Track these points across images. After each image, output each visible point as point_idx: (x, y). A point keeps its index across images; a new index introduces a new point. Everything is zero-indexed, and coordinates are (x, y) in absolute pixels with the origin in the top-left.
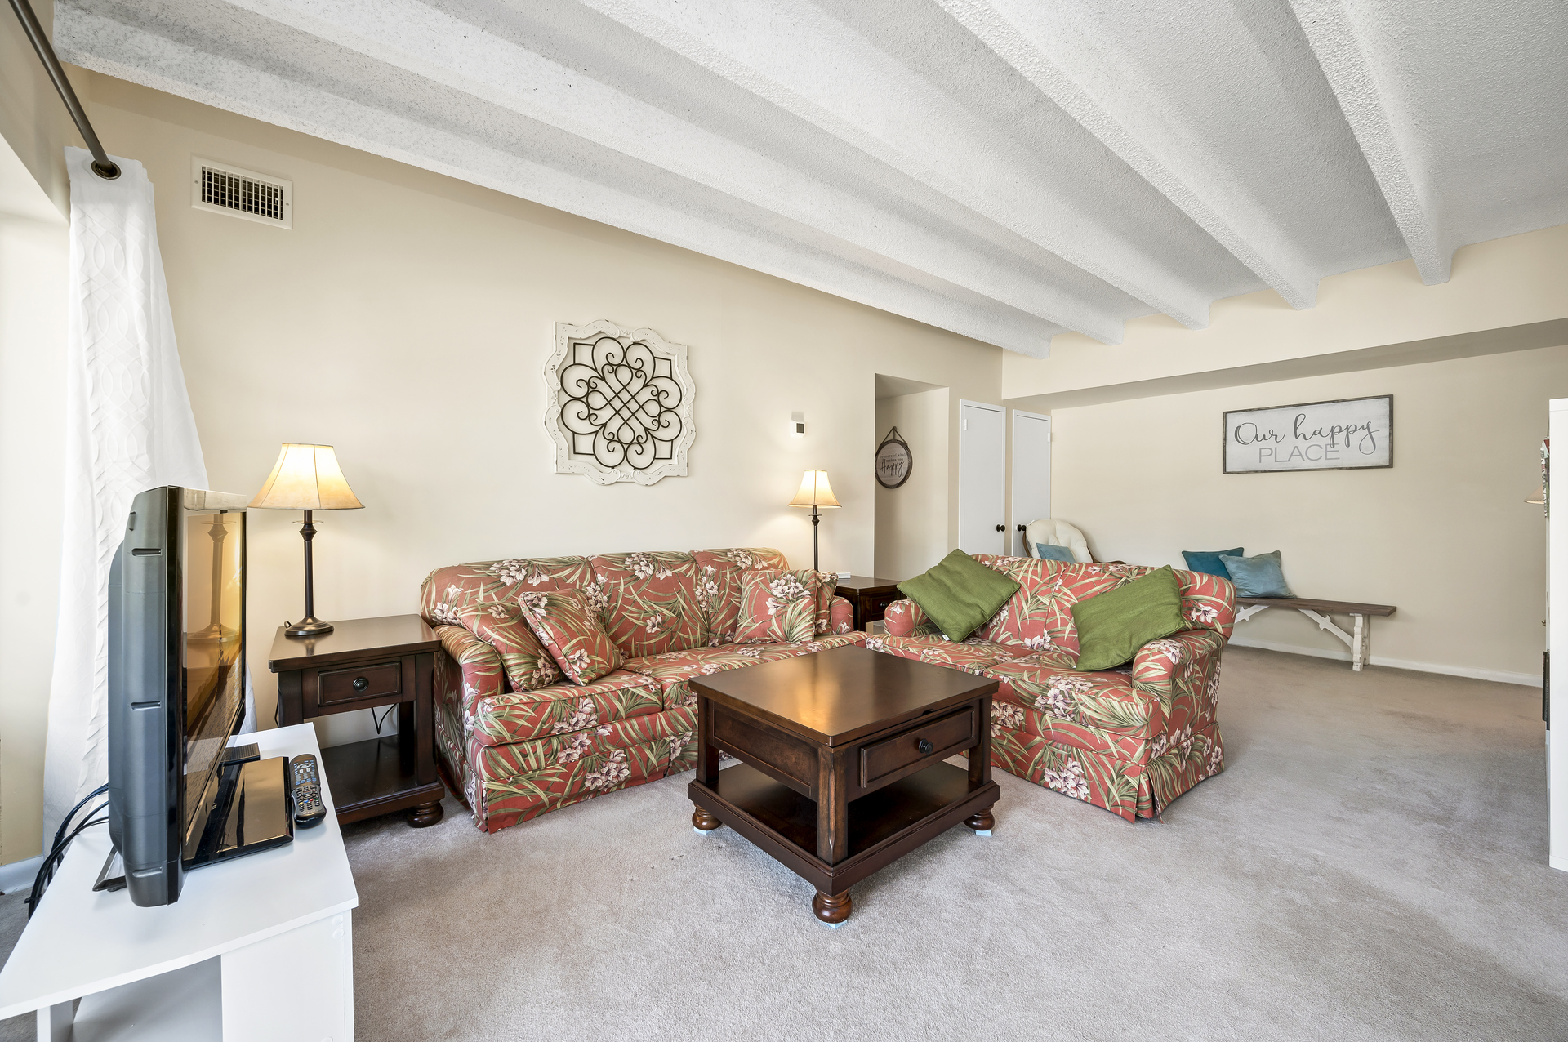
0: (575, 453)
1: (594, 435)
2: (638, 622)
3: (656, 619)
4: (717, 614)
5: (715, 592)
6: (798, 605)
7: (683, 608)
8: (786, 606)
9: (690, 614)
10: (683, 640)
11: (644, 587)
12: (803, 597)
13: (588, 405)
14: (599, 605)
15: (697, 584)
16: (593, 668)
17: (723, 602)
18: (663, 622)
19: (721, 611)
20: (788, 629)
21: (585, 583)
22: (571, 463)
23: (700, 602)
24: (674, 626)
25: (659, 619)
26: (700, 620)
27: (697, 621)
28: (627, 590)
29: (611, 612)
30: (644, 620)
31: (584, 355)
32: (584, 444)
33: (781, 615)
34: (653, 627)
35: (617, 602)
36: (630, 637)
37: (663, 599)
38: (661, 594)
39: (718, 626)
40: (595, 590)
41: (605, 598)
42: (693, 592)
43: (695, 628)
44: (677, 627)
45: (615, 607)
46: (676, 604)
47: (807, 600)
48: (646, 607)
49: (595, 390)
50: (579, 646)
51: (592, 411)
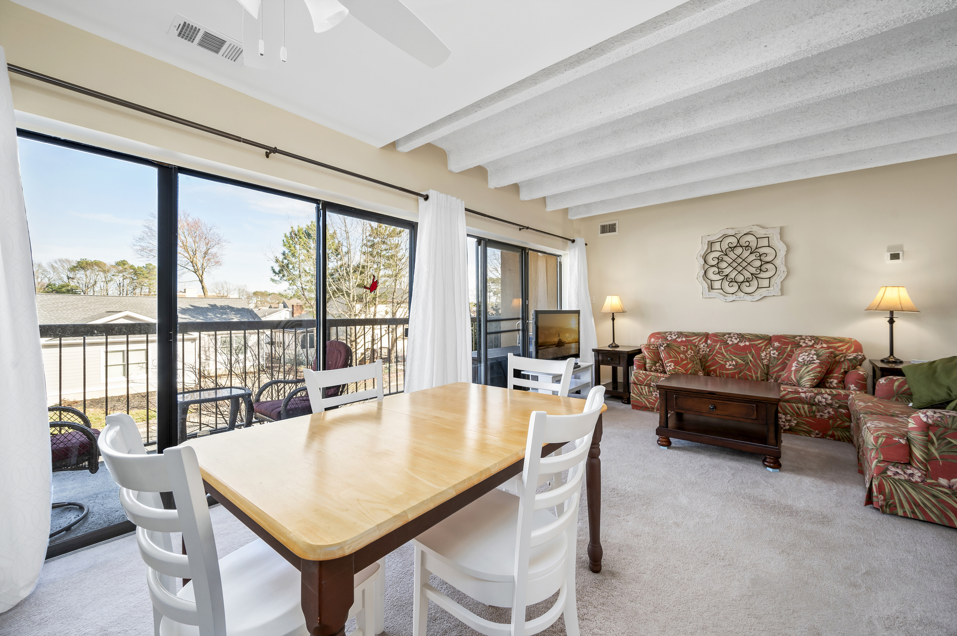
0: (712, 289)
1: (721, 281)
2: (722, 362)
3: (732, 362)
4: (774, 367)
5: (775, 356)
6: (809, 367)
7: (750, 361)
8: (802, 367)
9: (754, 364)
10: (748, 376)
11: (729, 348)
12: (814, 363)
13: (718, 268)
14: (704, 352)
15: (764, 350)
16: (675, 370)
17: (779, 362)
18: (736, 365)
19: (777, 366)
20: (798, 379)
21: (701, 343)
22: (710, 293)
23: (762, 359)
24: (742, 368)
25: (734, 363)
26: (760, 368)
27: (758, 368)
28: (720, 348)
29: (709, 356)
30: (725, 362)
31: (717, 247)
32: (717, 285)
33: (797, 371)
34: (729, 366)
35: (713, 352)
36: (717, 368)
37: (739, 354)
38: (739, 352)
39: (774, 372)
40: (704, 346)
41: (708, 350)
42: (760, 354)
43: (757, 371)
44: (744, 369)
45: (712, 354)
46: (746, 358)
47: (815, 365)
48: (728, 356)
49: (722, 260)
50: (672, 362)
51: (720, 270)
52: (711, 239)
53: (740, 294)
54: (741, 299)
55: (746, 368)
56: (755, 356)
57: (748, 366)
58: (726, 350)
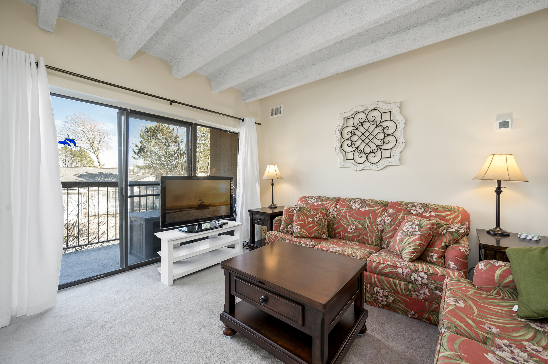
0: (346, 159)
1: (353, 152)
2: (345, 226)
3: (353, 226)
4: (387, 233)
5: (389, 222)
6: (410, 238)
7: (368, 225)
8: (405, 237)
9: (371, 229)
10: (365, 239)
11: (352, 213)
12: (415, 235)
13: (351, 141)
14: (333, 216)
15: (380, 216)
16: (300, 233)
17: (391, 228)
18: (356, 229)
19: (390, 232)
20: (401, 250)
21: (331, 207)
22: (344, 163)
23: (378, 225)
24: (361, 232)
25: (354, 227)
26: (375, 233)
27: (374, 233)
28: (345, 213)
29: (336, 219)
30: (348, 225)
31: (350, 122)
32: (350, 156)
33: (401, 241)
34: (351, 230)
35: (339, 216)
36: (341, 230)
37: (359, 219)
38: (359, 217)
39: (387, 238)
40: (333, 210)
41: (336, 214)
42: (376, 219)
43: (372, 236)
44: (362, 233)
45: (338, 218)
46: (364, 223)
47: (416, 237)
48: (350, 221)
49: (354, 134)
50: (299, 225)
51: (353, 143)
52: (347, 115)
53: (367, 163)
54: (368, 168)
55: (364, 233)
56: (372, 221)
57: (365, 230)
58: (349, 214)
